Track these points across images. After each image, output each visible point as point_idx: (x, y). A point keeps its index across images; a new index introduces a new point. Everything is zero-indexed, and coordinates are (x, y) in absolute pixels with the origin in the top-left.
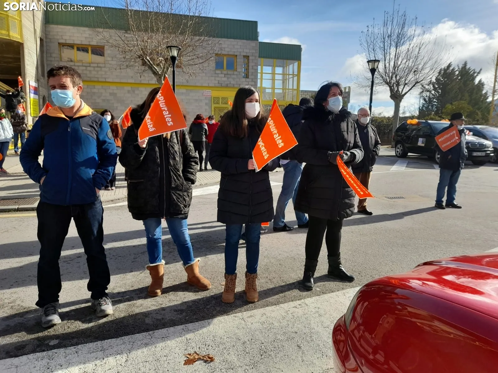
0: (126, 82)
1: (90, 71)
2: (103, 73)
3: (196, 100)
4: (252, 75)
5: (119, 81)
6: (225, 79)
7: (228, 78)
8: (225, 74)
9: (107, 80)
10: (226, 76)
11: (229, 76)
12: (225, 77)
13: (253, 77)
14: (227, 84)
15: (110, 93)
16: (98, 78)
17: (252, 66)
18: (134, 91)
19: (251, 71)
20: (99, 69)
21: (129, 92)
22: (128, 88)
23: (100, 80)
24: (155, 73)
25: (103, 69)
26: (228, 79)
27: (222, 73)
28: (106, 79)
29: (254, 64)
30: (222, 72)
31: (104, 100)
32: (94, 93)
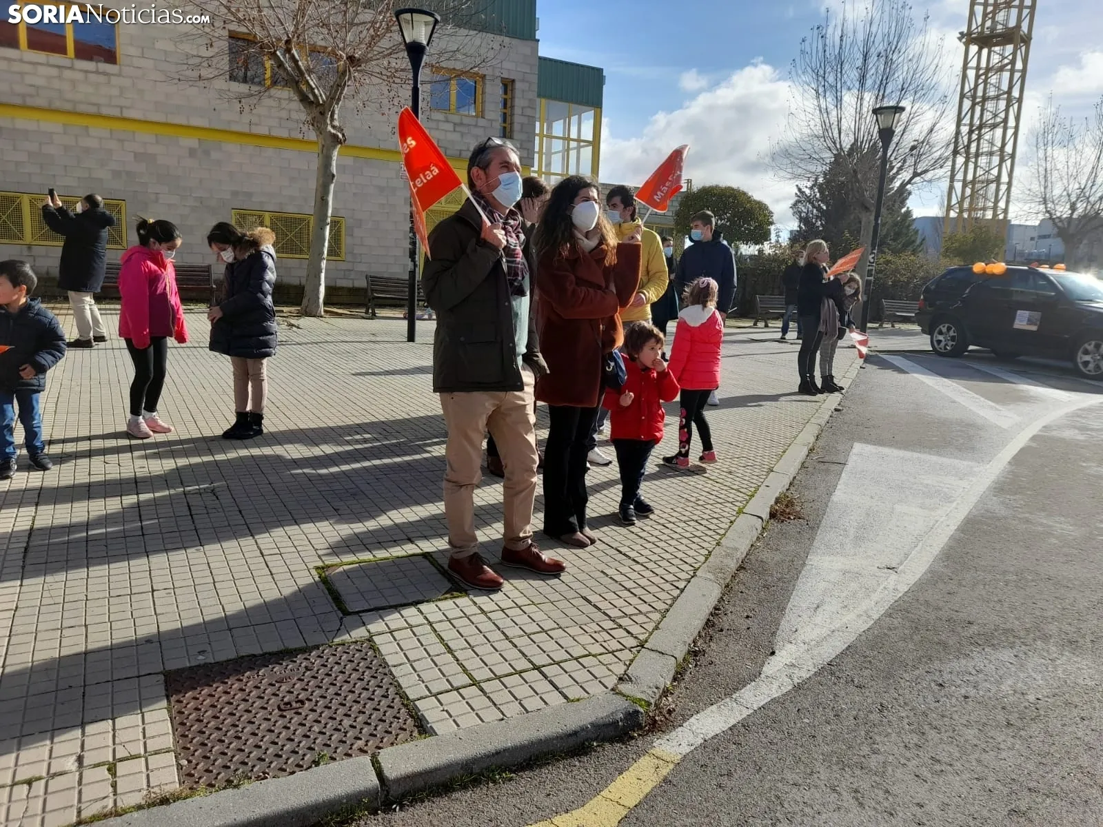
0: (184, 122)
1: (74, 83)
2: (115, 92)
3: (381, 189)
4: (521, 131)
5: (163, 120)
6: (455, 137)
7: (462, 134)
8: (455, 124)
9: (127, 114)
10: (457, 129)
11: (464, 130)
12: (455, 131)
13: (523, 137)
14: (461, 151)
15: (136, 155)
16: (98, 105)
17: (523, 108)
18: (207, 153)
19: (518, 119)
20: (102, 79)
21: (192, 152)
22: (190, 141)
23: (105, 111)
24: (306, 100)
25: (114, 80)
26: (462, 136)
27: (447, 121)
28: (124, 110)
29: (526, 103)
30: (446, 118)
31: (116, 174)
32: (87, 150)
